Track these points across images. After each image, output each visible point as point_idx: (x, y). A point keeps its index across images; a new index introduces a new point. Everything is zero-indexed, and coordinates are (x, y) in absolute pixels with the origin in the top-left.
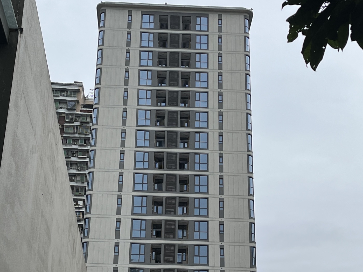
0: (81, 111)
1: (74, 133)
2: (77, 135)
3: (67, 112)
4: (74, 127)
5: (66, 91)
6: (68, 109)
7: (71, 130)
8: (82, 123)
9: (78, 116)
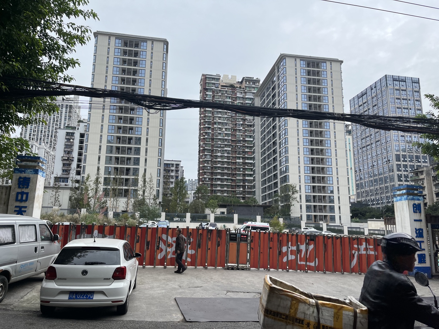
0: (221, 88)
1: (219, 98)
2: (220, 99)
3: (215, 89)
4: (219, 95)
5: (213, 79)
6: (216, 87)
7: (218, 97)
8: (222, 94)
9: (220, 91)
